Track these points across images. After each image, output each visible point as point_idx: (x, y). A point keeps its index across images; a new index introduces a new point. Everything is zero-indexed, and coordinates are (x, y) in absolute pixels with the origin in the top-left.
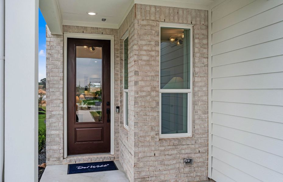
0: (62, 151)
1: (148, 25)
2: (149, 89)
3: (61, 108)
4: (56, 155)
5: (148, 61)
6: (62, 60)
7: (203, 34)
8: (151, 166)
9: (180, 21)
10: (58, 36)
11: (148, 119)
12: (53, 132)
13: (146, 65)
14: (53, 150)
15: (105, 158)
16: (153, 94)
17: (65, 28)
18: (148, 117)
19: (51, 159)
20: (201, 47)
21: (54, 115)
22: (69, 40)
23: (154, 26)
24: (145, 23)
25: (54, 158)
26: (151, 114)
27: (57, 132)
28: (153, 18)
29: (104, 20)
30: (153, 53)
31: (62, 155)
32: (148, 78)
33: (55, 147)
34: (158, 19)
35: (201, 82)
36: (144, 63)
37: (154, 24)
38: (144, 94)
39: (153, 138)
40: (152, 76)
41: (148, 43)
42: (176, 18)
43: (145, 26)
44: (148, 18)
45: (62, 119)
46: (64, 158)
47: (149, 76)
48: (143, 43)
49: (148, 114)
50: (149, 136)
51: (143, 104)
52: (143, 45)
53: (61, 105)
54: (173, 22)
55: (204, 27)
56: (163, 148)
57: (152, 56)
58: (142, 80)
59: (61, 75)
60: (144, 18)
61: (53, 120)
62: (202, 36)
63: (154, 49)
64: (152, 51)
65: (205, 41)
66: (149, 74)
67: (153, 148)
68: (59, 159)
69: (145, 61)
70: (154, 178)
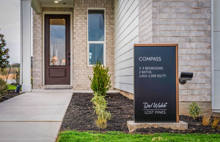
0: (41, 81)
1: (80, 9)
2: (81, 41)
3: (41, 56)
4: (38, 83)
5: (81, 27)
6: (41, 28)
7: (111, 12)
8: (83, 80)
9: (98, 6)
10: (39, 14)
11: (81, 56)
12: (36, 70)
13: (80, 29)
14: (37, 80)
15: (66, 87)
16: (84, 43)
17: (43, 9)
18: (80, 55)
19: (35, 85)
20: (110, 19)
21: (37, 60)
22: (46, 15)
23: (84, 10)
24: (79, 8)
25: (37, 85)
26: (82, 53)
27: (39, 70)
28: (83, 6)
29: (64, 4)
30: (83, 23)
31: (41, 83)
32: (81, 36)
33: (38, 79)
34: (86, 6)
35: (110, 37)
36: (79, 28)
37: (84, 8)
38: (78, 43)
39: (83, 65)
40: (83, 35)
41: (81, 18)
42: (96, 5)
43: (79, 10)
44: (80, 6)
45: (41, 62)
46: (42, 86)
47: (81, 35)
48: (78, 18)
49: (81, 53)
50: (81, 64)
51: (78, 48)
52: (78, 20)
53: (41, 54)
54: (94, 7)
55: (111, 9)
56: (88, 71)
57: (83, 25)
58: (78, 37)
59: (41, 36)
60: (78, 6)
61: (36, 62)
62: (110, 13)
63: (83, 21)
64: (83, 22)
65: (112, 16)
66: (81, 33)
67: (83, 71)
68: (39, 86)
69: (79, 27)
70: (84, 86)
